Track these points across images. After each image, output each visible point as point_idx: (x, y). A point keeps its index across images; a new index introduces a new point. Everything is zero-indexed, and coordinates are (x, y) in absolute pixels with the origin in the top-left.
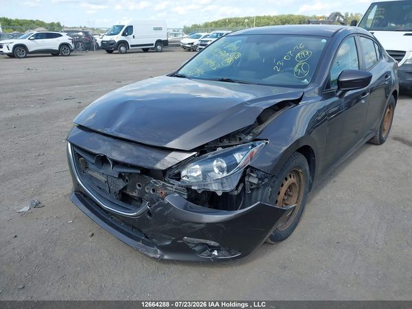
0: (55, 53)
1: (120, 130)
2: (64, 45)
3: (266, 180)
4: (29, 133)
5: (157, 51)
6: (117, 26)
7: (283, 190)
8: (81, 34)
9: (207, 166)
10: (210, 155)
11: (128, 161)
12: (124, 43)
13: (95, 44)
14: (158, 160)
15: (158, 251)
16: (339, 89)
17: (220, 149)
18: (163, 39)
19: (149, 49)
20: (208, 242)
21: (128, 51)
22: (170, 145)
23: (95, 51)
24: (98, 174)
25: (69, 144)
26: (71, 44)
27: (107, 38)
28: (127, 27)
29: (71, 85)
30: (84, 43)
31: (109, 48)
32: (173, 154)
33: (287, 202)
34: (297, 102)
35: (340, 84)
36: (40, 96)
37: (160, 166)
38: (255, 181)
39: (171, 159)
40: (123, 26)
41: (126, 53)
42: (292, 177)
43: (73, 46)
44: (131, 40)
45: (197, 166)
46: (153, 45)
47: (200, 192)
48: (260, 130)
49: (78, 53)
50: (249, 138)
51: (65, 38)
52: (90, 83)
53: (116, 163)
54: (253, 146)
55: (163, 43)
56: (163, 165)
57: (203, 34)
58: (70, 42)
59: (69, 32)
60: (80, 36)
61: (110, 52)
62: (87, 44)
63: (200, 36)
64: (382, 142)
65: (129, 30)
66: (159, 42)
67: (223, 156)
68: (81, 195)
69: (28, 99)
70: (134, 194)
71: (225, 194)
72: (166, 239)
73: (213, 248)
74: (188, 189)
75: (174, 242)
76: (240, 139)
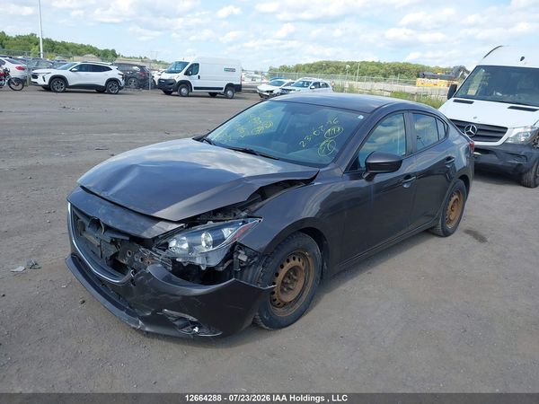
0: (100, 90)
1: (116, 195)
2: (112, 81)
3: (256, 259)
4: (44, 186)
5: (227, 97)
6: (180, 63)
7: (283, 273)
8: (135, 68)
9: (195, 239)
10: (199, 228)
11: (118, 227)
12: (186, 84)
13: (151, 81)
14: (145, 229)
15: (140, 322)
16: (367, 171)
17: (211, 222)
18: (235, 83)
19: (217, 93)
20: (187, 316)
21: (190, 94)
22: (158, 214)
23: (150, 91)
24: (93, 237)
25: (69, 204)
26: (121, 80)
27: (166, 76)
28: (192, 66)
29: (109, 132)
30: (139, 80)
31: (168, 88)
32: (160, 224)
33: (291, 287)
34: (308, 182)
35: (369, 166)
36: (69, 142)
37: (145, 235)
38: (244, 258)
39: (159, 229)
40: (187, 63)
41: (187, 96)
42: (297, 260)
43: (123, 82)
44: (195, 81)
45: (184, 238)
46: (222, 89)
47: (185, 265)
48: (257, 207)
49: (129, 91)
50: (244, 214)
51: (114, 73)
52: (132, 131)
53: (108, 228)
54: (244, 222)
55: (236, 88)
56: (150, 234)
57: (287, 81)
58: (120, 78)
59: (120, 66)
60: (135, 71)
61: (168, 93)
62: (141, 80)
63: (282, 83)
64: (446, 234)
65: (194, 69)
66: (230, 86)
67: (211, 230)
68: (76, 259)
69: (54, 146)
70: (124, 262)
71: (210, 269)
72: (147, 310)
73: (194, 324)
74: (174, 261)
75: (154, 313)
76: (235, 215)
